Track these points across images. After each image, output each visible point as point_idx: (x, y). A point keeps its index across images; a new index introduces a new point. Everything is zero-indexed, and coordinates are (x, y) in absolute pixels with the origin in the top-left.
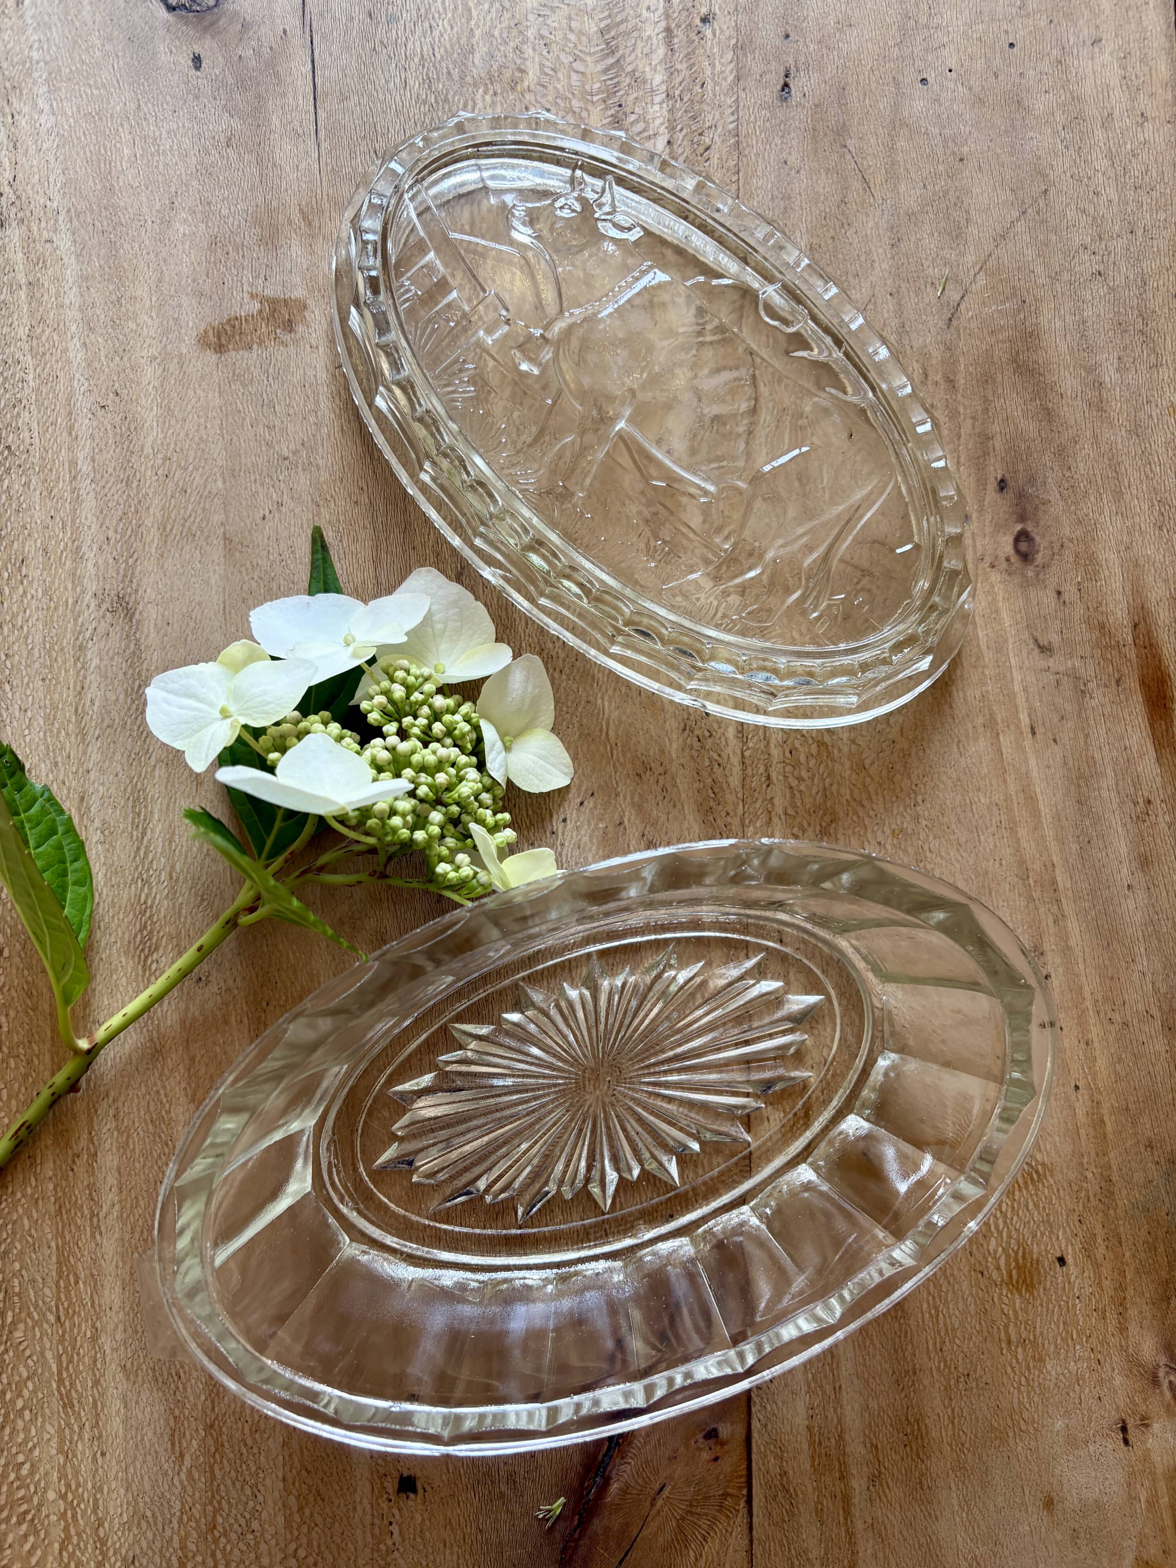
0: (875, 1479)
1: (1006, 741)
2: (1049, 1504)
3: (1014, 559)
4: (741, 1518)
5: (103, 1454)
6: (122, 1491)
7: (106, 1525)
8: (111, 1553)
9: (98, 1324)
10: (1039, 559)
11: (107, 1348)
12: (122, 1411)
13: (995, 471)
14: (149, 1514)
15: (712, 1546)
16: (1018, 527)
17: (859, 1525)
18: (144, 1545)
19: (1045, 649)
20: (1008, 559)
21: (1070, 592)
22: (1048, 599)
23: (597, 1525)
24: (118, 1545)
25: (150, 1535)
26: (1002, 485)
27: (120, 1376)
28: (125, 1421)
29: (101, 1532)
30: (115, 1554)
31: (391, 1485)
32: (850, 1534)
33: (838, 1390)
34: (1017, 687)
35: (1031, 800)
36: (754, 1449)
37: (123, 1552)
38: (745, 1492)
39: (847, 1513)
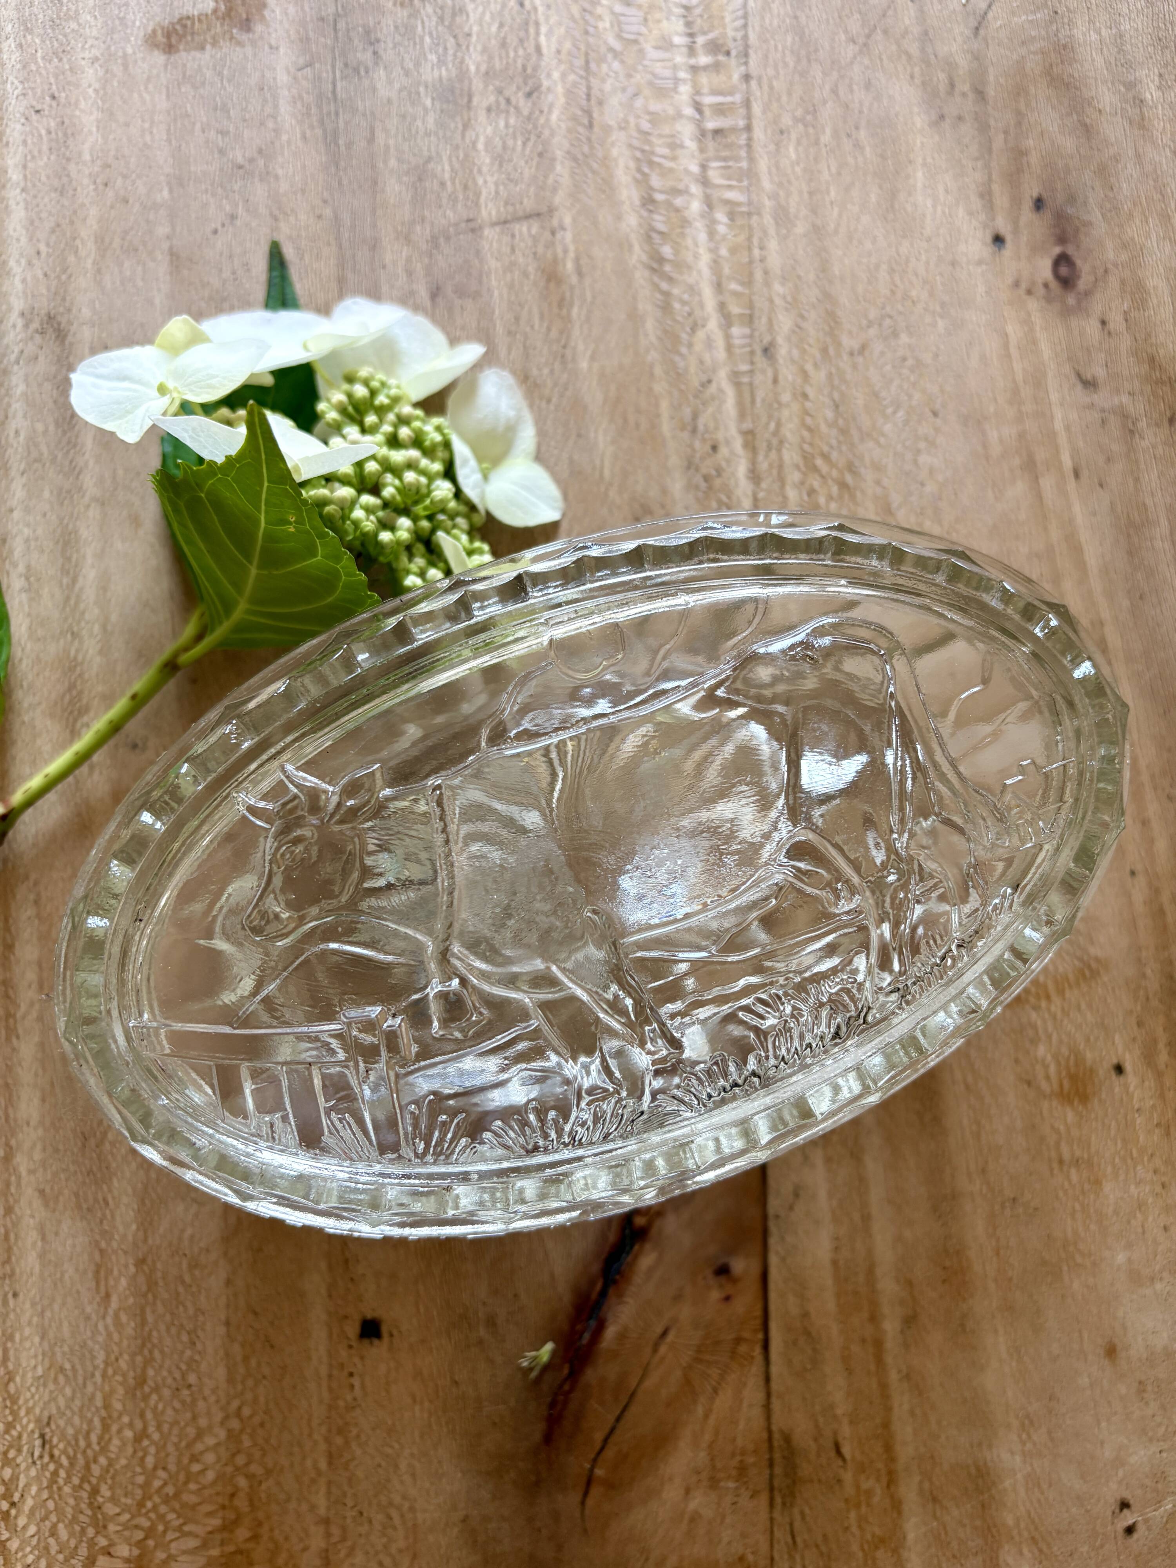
0: (910, 1321)
1: (1047, 484)
2: (1111, 1352)
3: (1054, 284)
4: (756, 1368)
5: (15, 1295)
6: (37, 1340)
7: (18, 1379)
8: (22, 1413)
9: (13, 1142)
10: (1082, 284)
11: (23, 1170)
12: (39, 1243)
13: (1032, 189)
14: (68, 1366)
15: (723, 1401)
16: (1057, 250)
17: (893, 1376)
18: (62, 1402)
19: (1089, 384)
20: (1046, 285)
21: (1116, 321)
22: (1092, 328)
23: (590, 1375)
24: (31, 1403)
25: (68, 1391)
26: (1039, 204)
27: (37, 1203)
28: (42, 1256)
29: (12, 1388)
30: (28, 1413)
31: (353, 1329)
32: (884, 1386)
33: (866, 1218)
34: (1058, 425)
35: (1076, 549)
36: (772, 1286)
37: (37, 1411)
38: (760, 1336)
39: (879, 1359)
